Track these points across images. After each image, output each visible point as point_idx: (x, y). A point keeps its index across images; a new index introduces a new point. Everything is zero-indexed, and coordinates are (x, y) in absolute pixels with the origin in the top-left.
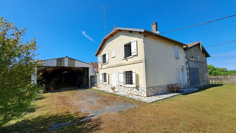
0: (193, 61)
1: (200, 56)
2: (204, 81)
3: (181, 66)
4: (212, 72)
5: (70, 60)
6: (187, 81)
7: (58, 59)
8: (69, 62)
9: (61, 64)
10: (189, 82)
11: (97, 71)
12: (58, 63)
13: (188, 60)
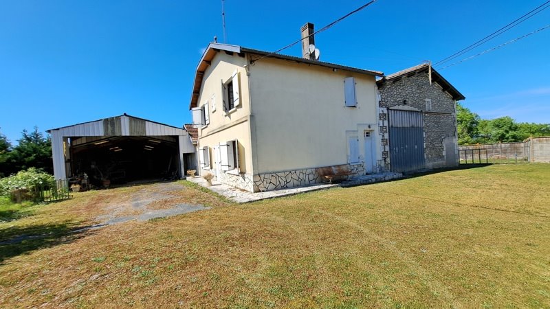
0: (407, 111)
1: (432, 98)
2: (442, 157)
3: (366, 124)
4: (507, 135)
5: (133, 123)
6: (379, 157)
7: (106, 121)
8: (131, 125)
9: (113, 131)
10: (388, 160)
11: (196, 142)
12: (106, 129)
13: (388, 109)
